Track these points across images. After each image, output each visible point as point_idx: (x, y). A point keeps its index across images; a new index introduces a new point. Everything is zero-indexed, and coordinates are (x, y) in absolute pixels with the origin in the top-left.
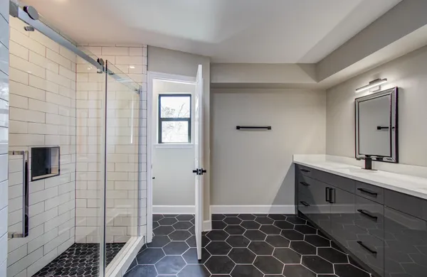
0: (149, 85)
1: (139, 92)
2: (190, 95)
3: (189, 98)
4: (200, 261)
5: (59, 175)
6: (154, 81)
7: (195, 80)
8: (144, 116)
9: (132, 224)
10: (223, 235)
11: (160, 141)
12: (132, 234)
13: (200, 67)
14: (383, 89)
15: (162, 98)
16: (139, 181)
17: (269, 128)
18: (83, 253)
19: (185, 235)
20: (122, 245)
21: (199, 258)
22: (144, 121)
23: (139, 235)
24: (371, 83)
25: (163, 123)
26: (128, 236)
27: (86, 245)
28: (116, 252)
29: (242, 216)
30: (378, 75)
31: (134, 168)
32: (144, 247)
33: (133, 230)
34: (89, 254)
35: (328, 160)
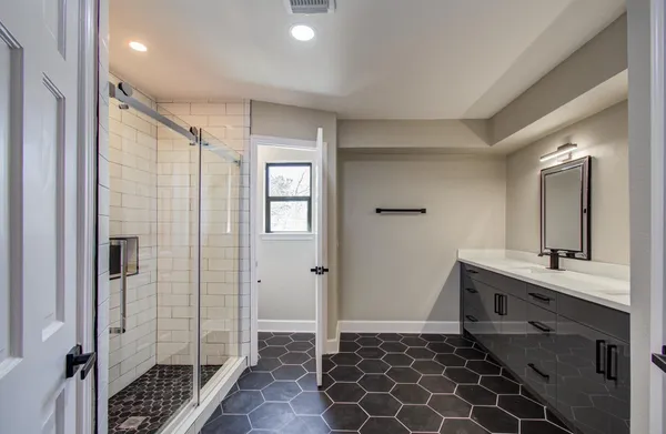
0: (252, 154)
1: (239, 163)
2: (310, 164)
3: (309, 168)
4: (320, 388)
5: (137, 273)
6: (260, 147)
7: (315, 146)
8: (246, 196)
9: (231, 340)
10: (354, 359)
11: (268, 230)
12: (231, 353)
13: (320, 130)
14: (574, 157)
15: (271, 168)
16: (240, 283)
17: (423, 211)
18: (168, 376)
19: (303, 358)
20: (217, 367)
21: (319, 383)
22: (246, 202)
23: (240, 356)
24: (560, 148)
25: (272, 203)
26: (226, 357)
27: (171, 367)
28: (211, 375)
29: (383, 336)
30: (568, 138)
31: (233, 265)
32: (247, 370)
33: (233, 348)
34: (176, 376)
35: (508, 257)
